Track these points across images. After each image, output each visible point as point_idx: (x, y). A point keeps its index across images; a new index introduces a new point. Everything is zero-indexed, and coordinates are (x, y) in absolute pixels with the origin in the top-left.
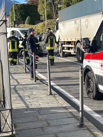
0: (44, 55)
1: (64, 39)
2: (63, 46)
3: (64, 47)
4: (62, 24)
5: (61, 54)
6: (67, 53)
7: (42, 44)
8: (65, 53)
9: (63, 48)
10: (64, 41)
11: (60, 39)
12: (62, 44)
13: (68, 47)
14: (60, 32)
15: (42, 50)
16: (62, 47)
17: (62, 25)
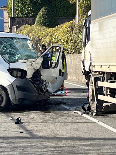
0: (51, 104)
1: (101, 66)
2: (100, 84)
3: (102, 87)
4: (97, 24)
5: (93, 107)
6: (109, 104)
7: (52, 77)
8: (104, 105)
9: (99, 91)
10: (101, 70)
11: (93, 64)
12: (97, 80)
13: (110, 88)
14: (92, 45)
15: (47, 90)
16: (97, 88)
17: (98, 28)
